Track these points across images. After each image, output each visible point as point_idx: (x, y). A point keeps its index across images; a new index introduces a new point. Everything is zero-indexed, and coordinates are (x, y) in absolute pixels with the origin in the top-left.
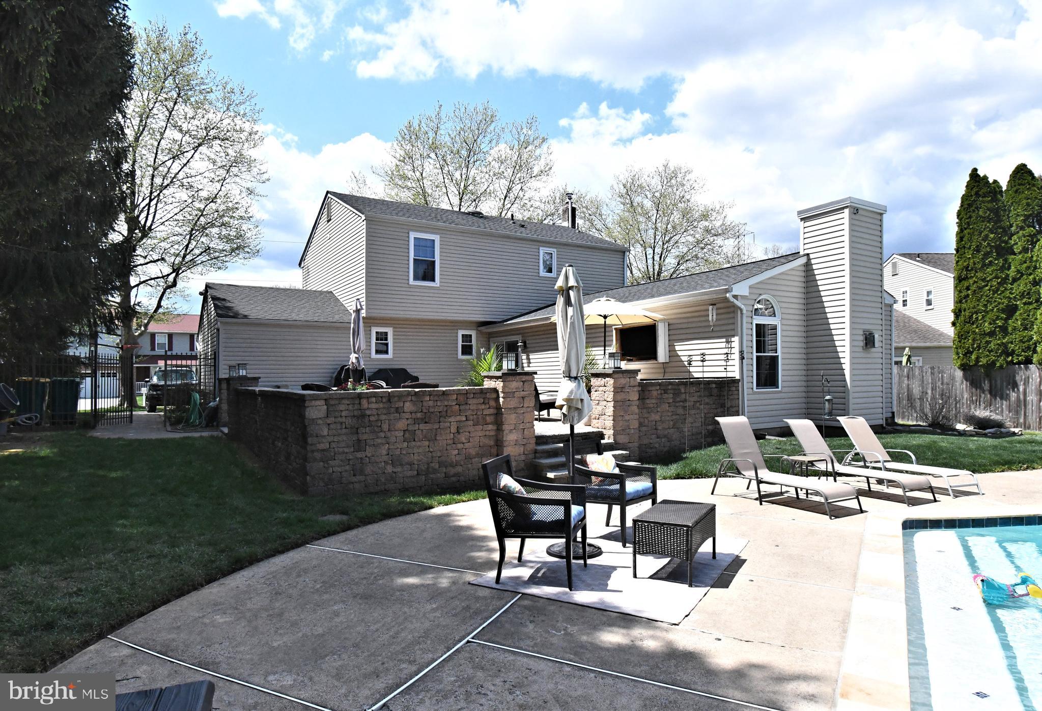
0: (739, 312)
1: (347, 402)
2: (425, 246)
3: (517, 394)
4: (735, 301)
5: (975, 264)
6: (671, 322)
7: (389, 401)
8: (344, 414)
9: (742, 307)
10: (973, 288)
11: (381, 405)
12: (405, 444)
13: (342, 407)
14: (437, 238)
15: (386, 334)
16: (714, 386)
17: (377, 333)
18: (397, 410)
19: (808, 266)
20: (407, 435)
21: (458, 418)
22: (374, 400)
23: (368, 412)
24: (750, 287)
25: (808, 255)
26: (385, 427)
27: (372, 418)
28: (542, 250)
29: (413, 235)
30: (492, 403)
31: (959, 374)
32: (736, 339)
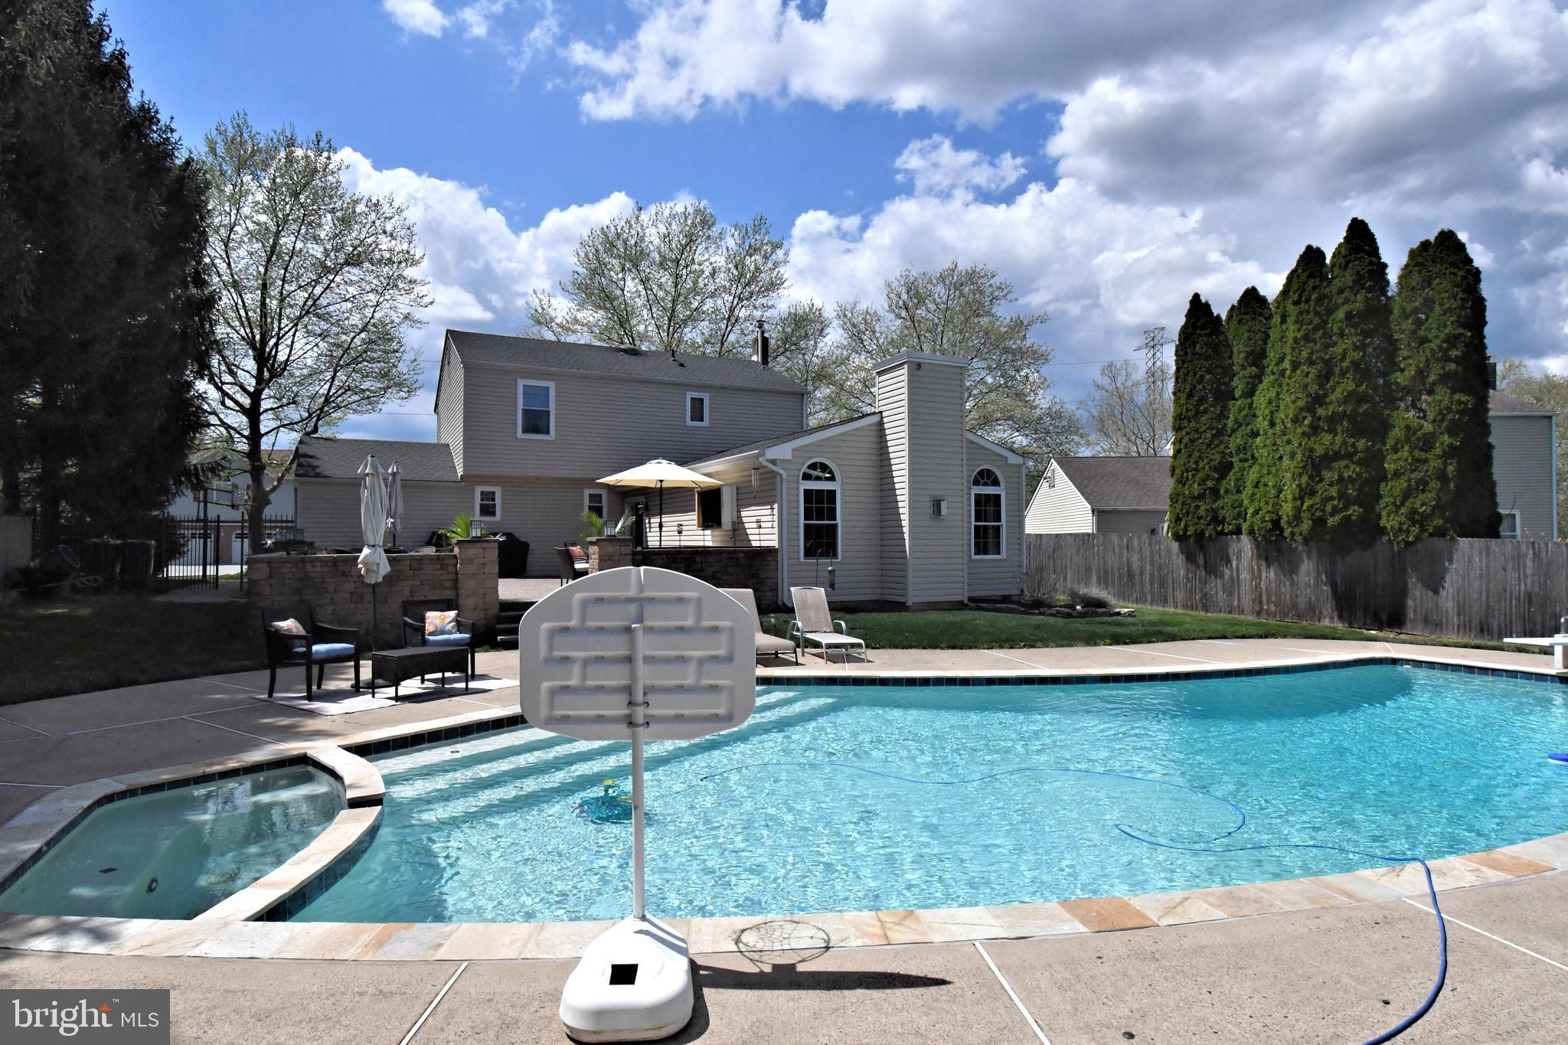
0: (778, 479)
1: (289, 565)
2: (537, 395)
3: (476, 561)
4: (771, 466)
5: (1187, 411)
6: (740, 485)
7: (335, 565)
8: (287, 576)
9: (781, 471)
10: (1186, 440)
11: (325, 569)
12: (353, 605)
13: (285, 570)
14: (551, 385)
15: (493, 493)
16: (742, 555)
17: (482, 492)
18: (344, 574)
19: (881, 423)
20: (355, 596)
21: (412, 582)
22: (318, 564)
23: (312, 575)
24: (793, 450)
25: (881, 412)
26: (331, 588)
27: (316, 581)
28: (690, 395)
29: (521, 383)
30: (451, 569)
31: (1175, 545)
32: (776, 506)
